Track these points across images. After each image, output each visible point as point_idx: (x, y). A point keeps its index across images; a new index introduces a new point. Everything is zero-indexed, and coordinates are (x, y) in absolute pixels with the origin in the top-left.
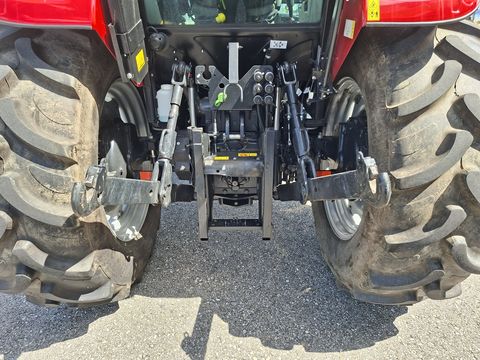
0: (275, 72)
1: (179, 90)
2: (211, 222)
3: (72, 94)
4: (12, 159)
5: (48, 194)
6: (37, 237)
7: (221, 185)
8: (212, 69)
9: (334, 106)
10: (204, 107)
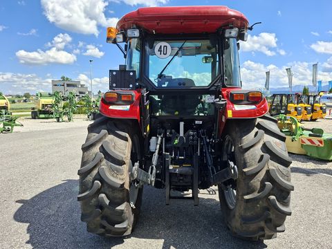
0: (198, 133)
1: (160, 138)
2: (170, 197)
3: (126, 139)
4: (104, 161)
5: (115, 175)
6: (107, 192)
7: (175, 180)
8: (173, 131)
9: (225, 147)
10: (168, 146)
